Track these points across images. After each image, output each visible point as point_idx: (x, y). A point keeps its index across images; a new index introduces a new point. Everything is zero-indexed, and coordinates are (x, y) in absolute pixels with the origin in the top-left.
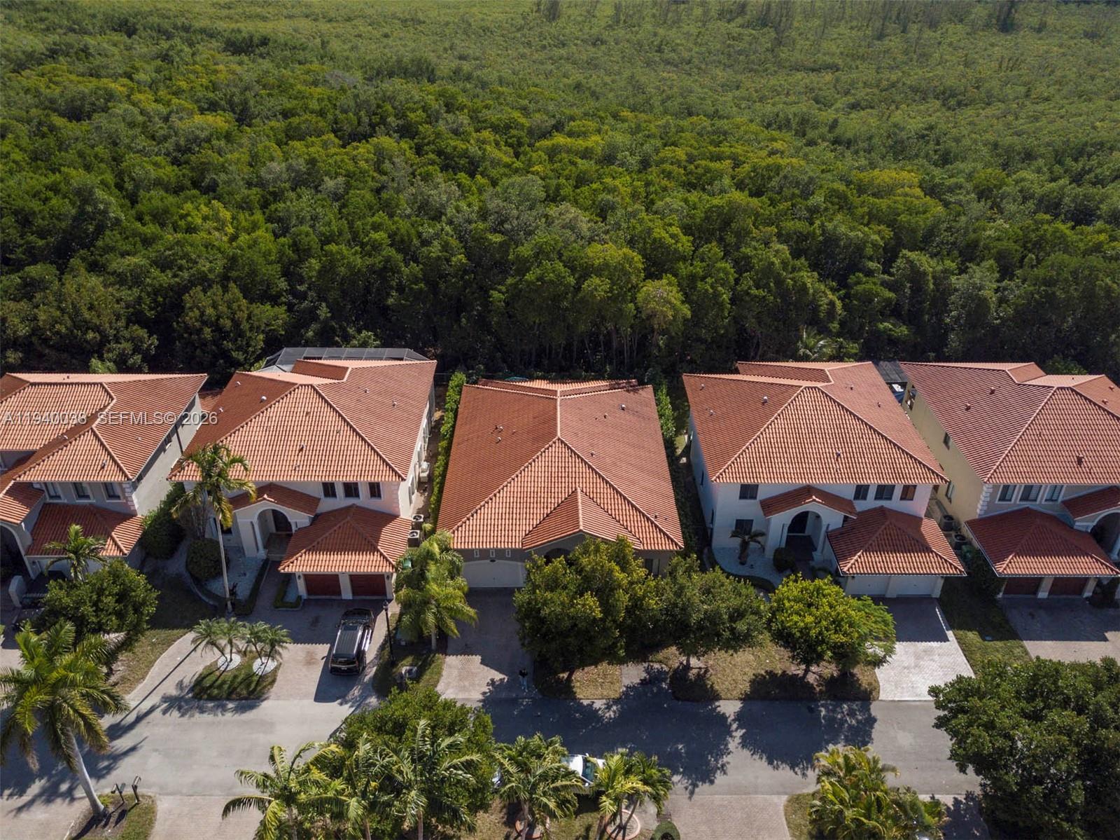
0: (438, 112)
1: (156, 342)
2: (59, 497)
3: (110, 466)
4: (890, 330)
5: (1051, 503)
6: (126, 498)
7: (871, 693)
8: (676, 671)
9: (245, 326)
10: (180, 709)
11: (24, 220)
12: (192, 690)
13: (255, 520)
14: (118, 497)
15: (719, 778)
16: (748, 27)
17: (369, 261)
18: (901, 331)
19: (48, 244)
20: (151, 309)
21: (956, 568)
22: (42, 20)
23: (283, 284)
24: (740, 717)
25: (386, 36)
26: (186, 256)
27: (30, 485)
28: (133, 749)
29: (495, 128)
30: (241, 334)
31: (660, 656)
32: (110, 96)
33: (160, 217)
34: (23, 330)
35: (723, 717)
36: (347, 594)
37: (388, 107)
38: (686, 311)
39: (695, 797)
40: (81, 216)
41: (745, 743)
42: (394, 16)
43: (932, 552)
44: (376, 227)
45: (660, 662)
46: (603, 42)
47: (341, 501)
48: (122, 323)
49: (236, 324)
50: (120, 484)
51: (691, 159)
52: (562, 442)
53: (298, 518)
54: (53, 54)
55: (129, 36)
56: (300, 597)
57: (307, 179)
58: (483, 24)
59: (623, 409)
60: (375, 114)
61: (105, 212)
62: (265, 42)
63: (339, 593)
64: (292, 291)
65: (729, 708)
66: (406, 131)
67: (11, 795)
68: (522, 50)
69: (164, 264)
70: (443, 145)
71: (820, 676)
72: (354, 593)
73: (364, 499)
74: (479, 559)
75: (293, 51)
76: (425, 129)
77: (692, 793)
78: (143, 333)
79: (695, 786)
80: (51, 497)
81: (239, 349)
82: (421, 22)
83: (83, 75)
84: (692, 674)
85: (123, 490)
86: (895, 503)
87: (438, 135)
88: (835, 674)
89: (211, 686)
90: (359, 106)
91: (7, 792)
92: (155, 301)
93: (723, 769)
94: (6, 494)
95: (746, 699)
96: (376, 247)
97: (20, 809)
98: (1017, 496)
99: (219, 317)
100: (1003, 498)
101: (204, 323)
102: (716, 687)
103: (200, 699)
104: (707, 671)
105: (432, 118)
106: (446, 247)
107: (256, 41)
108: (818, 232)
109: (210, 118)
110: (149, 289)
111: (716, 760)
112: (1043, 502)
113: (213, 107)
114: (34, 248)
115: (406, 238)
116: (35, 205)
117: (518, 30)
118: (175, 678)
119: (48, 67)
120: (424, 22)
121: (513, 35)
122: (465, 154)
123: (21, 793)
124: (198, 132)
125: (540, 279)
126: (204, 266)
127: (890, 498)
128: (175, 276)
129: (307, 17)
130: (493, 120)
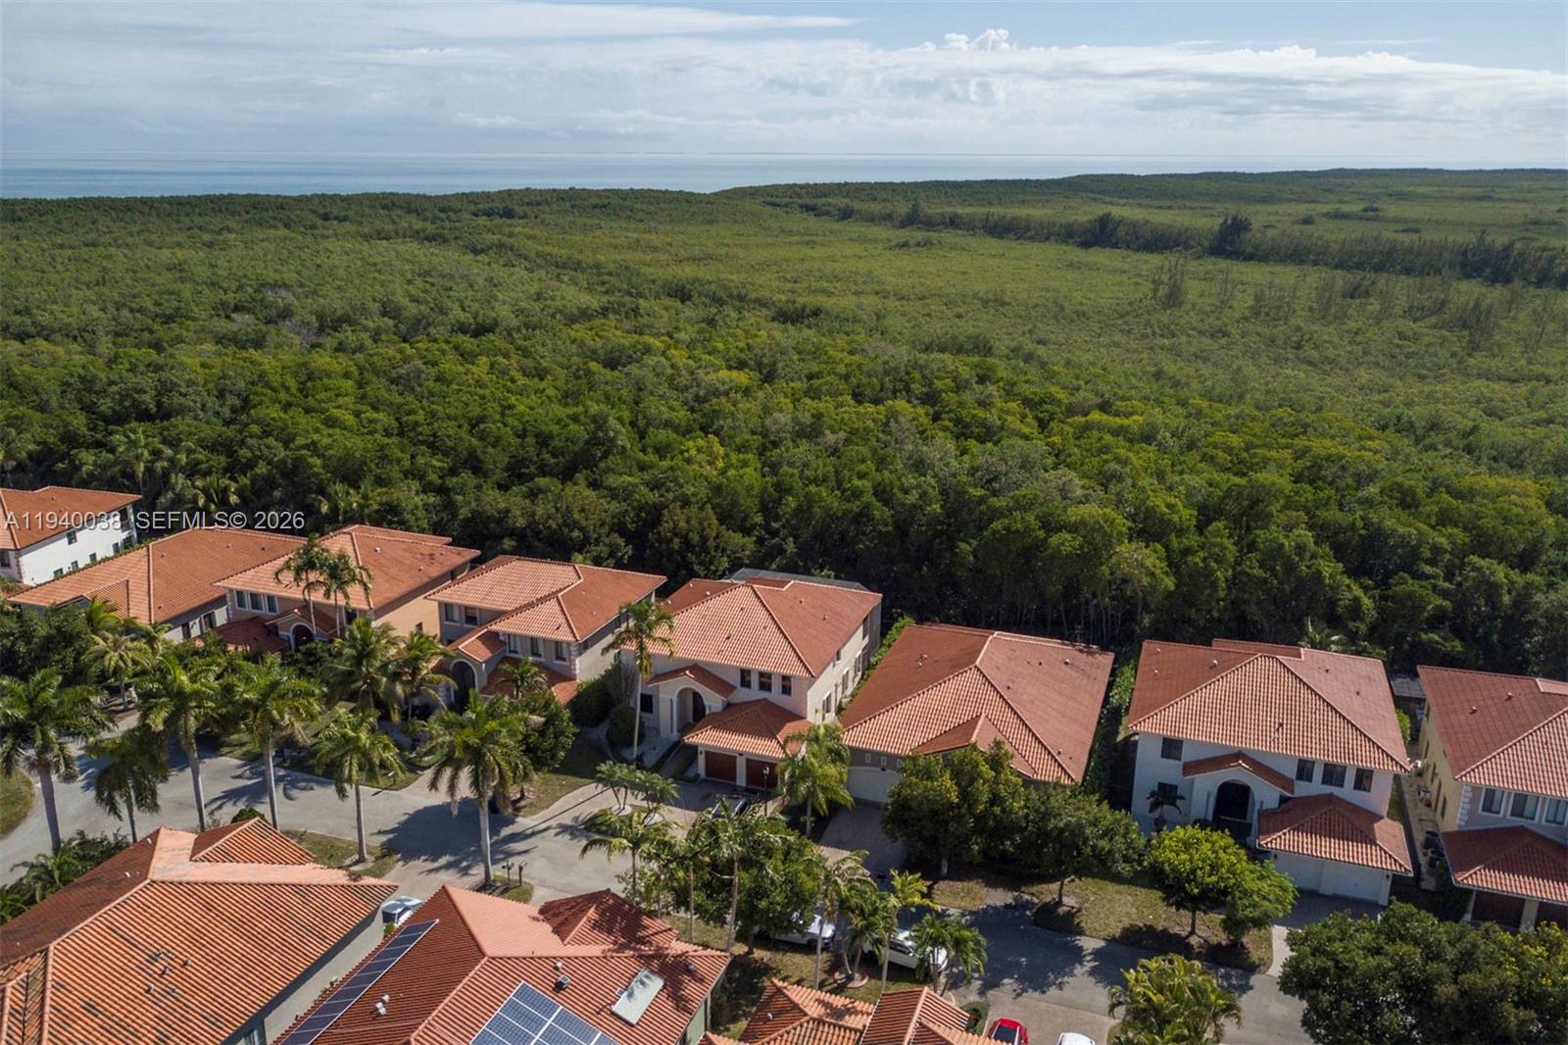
0: (967, 381)
1: (630, 552)
2: (516, 652)
3: (565, 628)
4: (1437, 642)
5: (1554, 825)
6: (570, 661)
7: (1259, 966)
8: (1046, 904)
9: (711, 543)
10: (571, 834)
11: (543, 440)
12: (585, 823)
13: (675, 699)
14: (564, 660)
15: (1053, 991)
16: (1442, 328)
17: (846, 506)
18: (1453, 647)
19: (557, 464)
20: (634, 522)
21: (1401, 866)
22: (603, 283)
23: (758, 519)
24: (1097, 954)
25: (959, 316)
26: (675, 480)
27: (496, 634)
28: (526, 852)
29: (1027, 402)
30: (707, 551)
31: (1034, 889)
32: (648, 350)
33: (662, 451)
34: (521, 522)
35: (1081, 949)
36: (741, 780)
37: (917, 375)
38: (1170, 583)
39: (1020, 999)
40: (593, 441)
41: (1093, 972)
42: (975, 296)
43: (1376, 845)
44: (861, 476)
45: (1033, 894)
46: (1225, 334)
47: (754, 693)
48: (604, 530)
49: (704, 539)
50: (569, 644)
51: (1248, 447)
52: (979, 670)
53: (713, 701)
54: (604, 311)
55: (683, 302)
56: (698, 775)
57: (810, 432)
58: (1079, 308)
59: (1066, 663)
60: (901, 380)
61: (613, 440)
62: (817, 312)
63: (734, 778)
64: (766, 527)
65: (1089, 944)
66: (930, 398)
67: (426, 860)
68: (1118, 338)
69: (655, 486)
70: (964, 413)
71: (1205, 941)
72: (747, 783)
73: (775, 695)
74: (870, 765)
75: (845, 321)
76: (950, 398)
77: (1019, 995)
78: (621, 542)
79: (1024, 990)
80: (511, 651)
81: (701, 563)
82: (1004, 304)
83: (628, 332)
84: (1061, 910)
85: (570, 652)
86: (1347, 792)
87: (961, 404)
88: (1224, 943)
89: (601, 824)
90: (886, 373)
91: (423, 858)
92: (638, 515)
93: (1060, 986)
94: (478, 638)
95: (1112, 941)
96: (857, 494)
97: (430, 871)
98: (1506, 808)
99: (689, 530)
100: (1488, 808)
101: (675, 535)
102: (1083, 924)
103: (590, 831)
104: (1079, 910)
105: (959, 387)
106: (923, 495)
107: (808, 311)
108: (1359, 523)
109: (735, 374)
110: (635, 504)
111: (1056, 978)
112: (1543, 822)
113: (741, 365)
114: (546, 465)
115: (888, 489)
116: (555, 429)
117: (1122, 316)
118: (575, 813)
119: (597, 322)
120: (1009, 304)
121: (1112, 322)
122: (983, 424)
123: (434, 860)
124: (718, 385)
125: (1007, 529)
126: (689, 490)
127: (1342, 786)
128: (662, 496)
129: (877, 294)
130: (1027, 393)
